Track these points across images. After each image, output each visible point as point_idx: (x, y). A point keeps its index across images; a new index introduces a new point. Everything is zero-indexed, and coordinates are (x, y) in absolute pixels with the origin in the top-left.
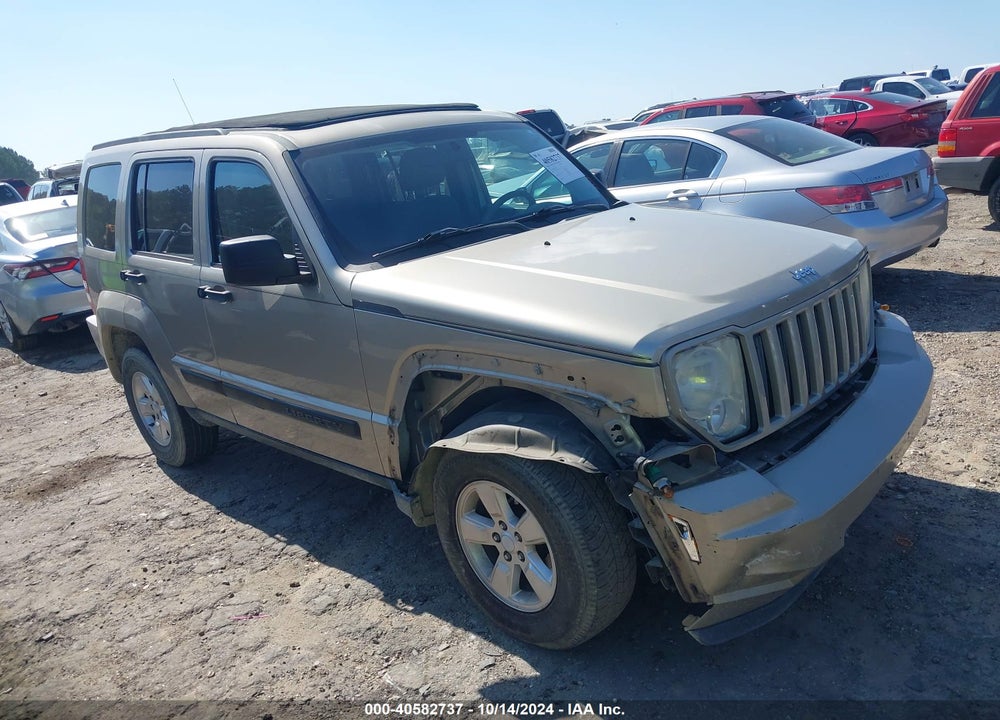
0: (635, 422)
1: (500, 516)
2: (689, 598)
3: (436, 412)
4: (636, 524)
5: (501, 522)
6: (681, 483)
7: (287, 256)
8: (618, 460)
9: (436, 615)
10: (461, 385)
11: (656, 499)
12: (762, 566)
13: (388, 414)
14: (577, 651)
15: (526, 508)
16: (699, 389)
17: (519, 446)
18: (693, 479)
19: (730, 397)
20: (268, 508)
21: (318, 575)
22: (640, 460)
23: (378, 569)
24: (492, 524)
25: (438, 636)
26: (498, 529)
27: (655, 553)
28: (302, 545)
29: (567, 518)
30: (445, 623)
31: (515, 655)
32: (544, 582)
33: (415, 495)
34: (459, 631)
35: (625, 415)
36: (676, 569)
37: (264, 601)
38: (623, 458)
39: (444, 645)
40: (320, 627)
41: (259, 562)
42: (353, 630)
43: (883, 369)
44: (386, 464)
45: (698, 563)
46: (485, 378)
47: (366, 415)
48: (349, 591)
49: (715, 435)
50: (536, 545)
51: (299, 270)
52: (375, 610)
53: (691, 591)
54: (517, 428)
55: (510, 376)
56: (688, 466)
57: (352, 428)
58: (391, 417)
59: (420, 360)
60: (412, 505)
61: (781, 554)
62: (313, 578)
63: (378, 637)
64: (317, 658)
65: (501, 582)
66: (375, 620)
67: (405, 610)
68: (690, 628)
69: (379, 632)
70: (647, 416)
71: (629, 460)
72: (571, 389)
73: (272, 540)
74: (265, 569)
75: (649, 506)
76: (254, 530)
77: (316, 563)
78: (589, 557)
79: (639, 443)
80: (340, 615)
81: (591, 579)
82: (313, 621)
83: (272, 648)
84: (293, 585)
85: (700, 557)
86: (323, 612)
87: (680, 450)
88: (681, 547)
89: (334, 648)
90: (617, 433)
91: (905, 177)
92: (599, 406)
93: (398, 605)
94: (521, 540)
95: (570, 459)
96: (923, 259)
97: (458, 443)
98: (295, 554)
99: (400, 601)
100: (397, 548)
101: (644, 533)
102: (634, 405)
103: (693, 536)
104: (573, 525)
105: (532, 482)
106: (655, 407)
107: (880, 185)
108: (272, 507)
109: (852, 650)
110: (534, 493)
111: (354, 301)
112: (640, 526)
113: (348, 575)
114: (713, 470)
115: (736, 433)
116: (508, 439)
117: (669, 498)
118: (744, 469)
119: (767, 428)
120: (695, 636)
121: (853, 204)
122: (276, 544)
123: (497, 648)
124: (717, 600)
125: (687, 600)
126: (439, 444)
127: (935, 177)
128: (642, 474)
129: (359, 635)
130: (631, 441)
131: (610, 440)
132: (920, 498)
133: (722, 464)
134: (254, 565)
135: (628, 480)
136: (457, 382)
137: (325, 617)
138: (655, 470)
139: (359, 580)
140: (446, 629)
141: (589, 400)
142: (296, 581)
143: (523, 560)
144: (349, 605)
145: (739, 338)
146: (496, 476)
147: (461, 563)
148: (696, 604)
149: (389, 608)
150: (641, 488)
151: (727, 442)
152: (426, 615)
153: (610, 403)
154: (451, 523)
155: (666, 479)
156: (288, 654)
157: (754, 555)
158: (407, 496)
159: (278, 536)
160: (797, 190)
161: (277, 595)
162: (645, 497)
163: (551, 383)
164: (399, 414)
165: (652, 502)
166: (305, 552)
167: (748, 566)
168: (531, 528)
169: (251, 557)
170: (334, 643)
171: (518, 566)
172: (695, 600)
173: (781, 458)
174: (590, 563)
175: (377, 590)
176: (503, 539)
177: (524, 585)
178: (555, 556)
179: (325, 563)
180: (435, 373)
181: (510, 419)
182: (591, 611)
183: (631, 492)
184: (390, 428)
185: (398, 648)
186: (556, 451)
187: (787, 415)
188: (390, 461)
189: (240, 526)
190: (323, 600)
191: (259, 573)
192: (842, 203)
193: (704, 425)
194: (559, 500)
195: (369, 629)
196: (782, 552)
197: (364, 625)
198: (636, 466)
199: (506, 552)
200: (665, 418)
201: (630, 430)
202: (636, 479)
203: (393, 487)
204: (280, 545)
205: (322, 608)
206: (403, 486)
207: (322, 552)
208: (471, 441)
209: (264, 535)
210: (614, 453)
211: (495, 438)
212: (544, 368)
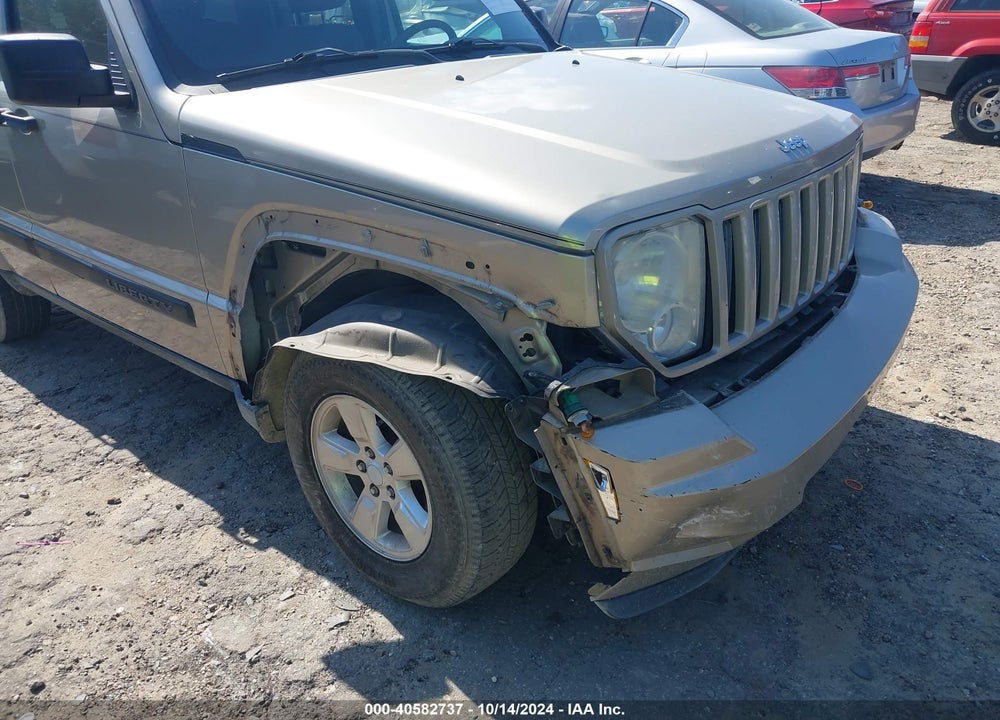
0: (553, 331)
1: (366, 441)
2: (600, 561)
3: (293, 298)
4: (540, 465)
5: (367, 449)
6: (604, 418)
7: (95, 67)
8: (526, 381)
9: (285, 552)
10: (323, 265)
11: (570, 438)
12: (700, 527)
13: (227, 296)
14: (455, 610)
15: (399, 436)
16: (643, 292)
17: (393, 354)
18: (622, 412)
19: (681, 305)
20: (101, 400)
21: (147, 489)
22: (554, 385)
23: (222, 486)
24: (357, 449)
25: (282, 580)
26: (364, 457)
27: (561, 503)
28: (133, 451)
29: (450, 453)
30: (293, 562)
31: (376, 609)
32: (417, 525)
33: (262, 404)
34: (311, 574)
35: (541, 321)
36: (586, 525)
37: (69, 521)
38: (532, 379)
39: (288, 593)
40: (135, 560)
41: (73, 470)
42: (176, 566)
43: (864, 279)
44: (227, 360)
45: (617, 521)
46: (356, 257)
47: (200, 295)
48: (180, 514)
49: (656, 354)
50: (411, 481)
51: (111, 89)
52: (209, 540)
53: (603, 555)
54: (391, 330)
55: (388, 256)
56: (616, 395)
57: (184, 311)
58: (232, 301)
59: (267, 225)
60: (257, 417)
61: (728, 515)
62: (139, 493)
63: (206, 577)
64: (121, 603)
65: (366, 522)
66: (207, 554)
67: (247, 543)
68: (598, 598)
69: (210, 571)
70: (570, 325)
71: (541, 383)
72: (469, 280)
73: (97, 442)
74: (80, 479)
75: (559, 445)
76: (78, 427)
77: (148, 474)
78: (475, 505)
79: (555, 360)
80: (163, 545)
81: (476, 531)
82: (127, 552)
83: (66, 587)
84: (111, 502)
85: (620, 514)
86: (143, 540)
87: (610, 373)
88: (596, 500)
89: (146, 589)
90: (527, 345)
91: (883, 64)
92: (506, 307)
93: (239, 536)
94: (391, 473)
95: (461, 377)
96: (879, 163)
97: (311, 343)
98: (122, 461)
99: (242, 530)
100: (250, 462)
101: (549, 478)
102: (553, 309)
103: (613, 487)
104: (458, 463)
105: (407, 403)
106: (582, 312)
107: (856, 70)
108: (107, 399)
109: (789, 620)
110: (409, 418)
111: (184, 137)
112: (545, 469)
113: (183, 492)
114: (650, 401)
115: (683, 352)
116: (380, 343)
117: (588, 439)
118: (690, 403)
119: (724, 348)
120: (603, 608)
121: (824, 89)
122: (100, 447)
123: (355, 600)
124: (635, 567)
125: (596, 564)
126: (285, 343)
127: (911, 70)
128: (554, 404)
129: (183, 573)
130: (544, 356)
131: (517, 354)
132: (873, 432)
133: (662, 395)
134: (66, 473)
135: (537, 410)
136: (320, 259)
137: (145, 545)
138: (573, 399)
139: (196, 500)
140: (293, 570)
141: (494, 297)
142: (116, 497)
143: (393, 497)
144: (177, 532)
145: (704, 225)
146: (361, 391)
147: (316, 493)
148: (607, 569)
149: (227, 538)
150: (551, 422)
151: (670, 364)
152: (272, 551)
153: (521, 303)
154: (304, 443)
155: (586, 412)
156: (84, 596)
157: (691, 514)
158: (252, 404)
159: (105, 437)
160: (765, 68)
161: (88, 514)
162: (556, 434)
163: (442, 271)
164: (241, 297)
165: (564, 439)
166: (135, 459)
167: (680, 527)
168: (404, 461)
169: (65, 462)
170: (148, 584)
171: (386, 504)
172: (606, 564)
173: (737, 388)
174: (476, 512)
175: (215, 515)
176: (369, 470)
177: (393, 526)
178: (432, 500)
179: (159, 474)
180: (291, 244)
181: (384, 317)
182: (472, 570)
183: (538, 425)
184: (230, 316)
185: (228, 594)
186: (443, 363)
187: (749, 331)
188: (232, 357)
189: (62, 421)
190: (148, 523)
191: (71, 483)
192: (812, 87)
193: (644, 340)
194: (441, 430)
195: (197, 566)
196: (728, 512)
197: (192, 560)
198: (547, 393)
199: (372, 485)
200: (595, 329)
201: (544, 343)
202: (546, 409)
203: (236, 389)
204: (107, 448)
205: (142, 534)
206: (247, 391)
207: (155, 461)
208: (330, 342)
209: (89, 434)
210: (521, 370)
211: (363, 340)
212: (435, 249)
